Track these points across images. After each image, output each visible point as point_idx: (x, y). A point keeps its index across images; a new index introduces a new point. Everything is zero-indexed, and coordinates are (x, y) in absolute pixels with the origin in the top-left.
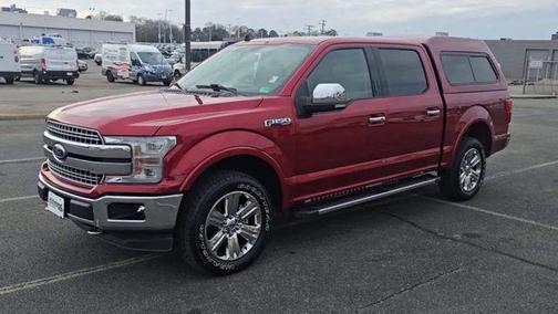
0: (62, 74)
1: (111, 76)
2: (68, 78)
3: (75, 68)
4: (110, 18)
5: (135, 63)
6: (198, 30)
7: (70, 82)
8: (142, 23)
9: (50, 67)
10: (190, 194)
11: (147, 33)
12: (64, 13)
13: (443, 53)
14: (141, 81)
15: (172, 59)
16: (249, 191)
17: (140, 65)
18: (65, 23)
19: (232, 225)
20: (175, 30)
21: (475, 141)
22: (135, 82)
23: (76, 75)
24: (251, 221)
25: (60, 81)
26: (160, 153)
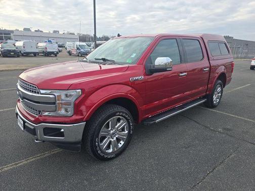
0: (53, 53)
1: (70, 53)
2: (55, 54)
3: (57, 51)
4: (71, 34)
5: (78, 49)
6: (100, 38)
7: (56, 56)
8: (81, 35)
9: (49, 50)
10: (89, 122)
11: (83, 39)
12: (55, 32)
13: (209, 41)
14: (80, 55)
15: (91, 47)
16: (122, 116)
17: (79, 49)
18: (55, 35)
19: (113, 134)
20: (92, 37)
21: (220, 81)
22: (78, 56)
23: (58, 53)
24: (123, 130)
25: (52, 55)
26: (72, 100)
